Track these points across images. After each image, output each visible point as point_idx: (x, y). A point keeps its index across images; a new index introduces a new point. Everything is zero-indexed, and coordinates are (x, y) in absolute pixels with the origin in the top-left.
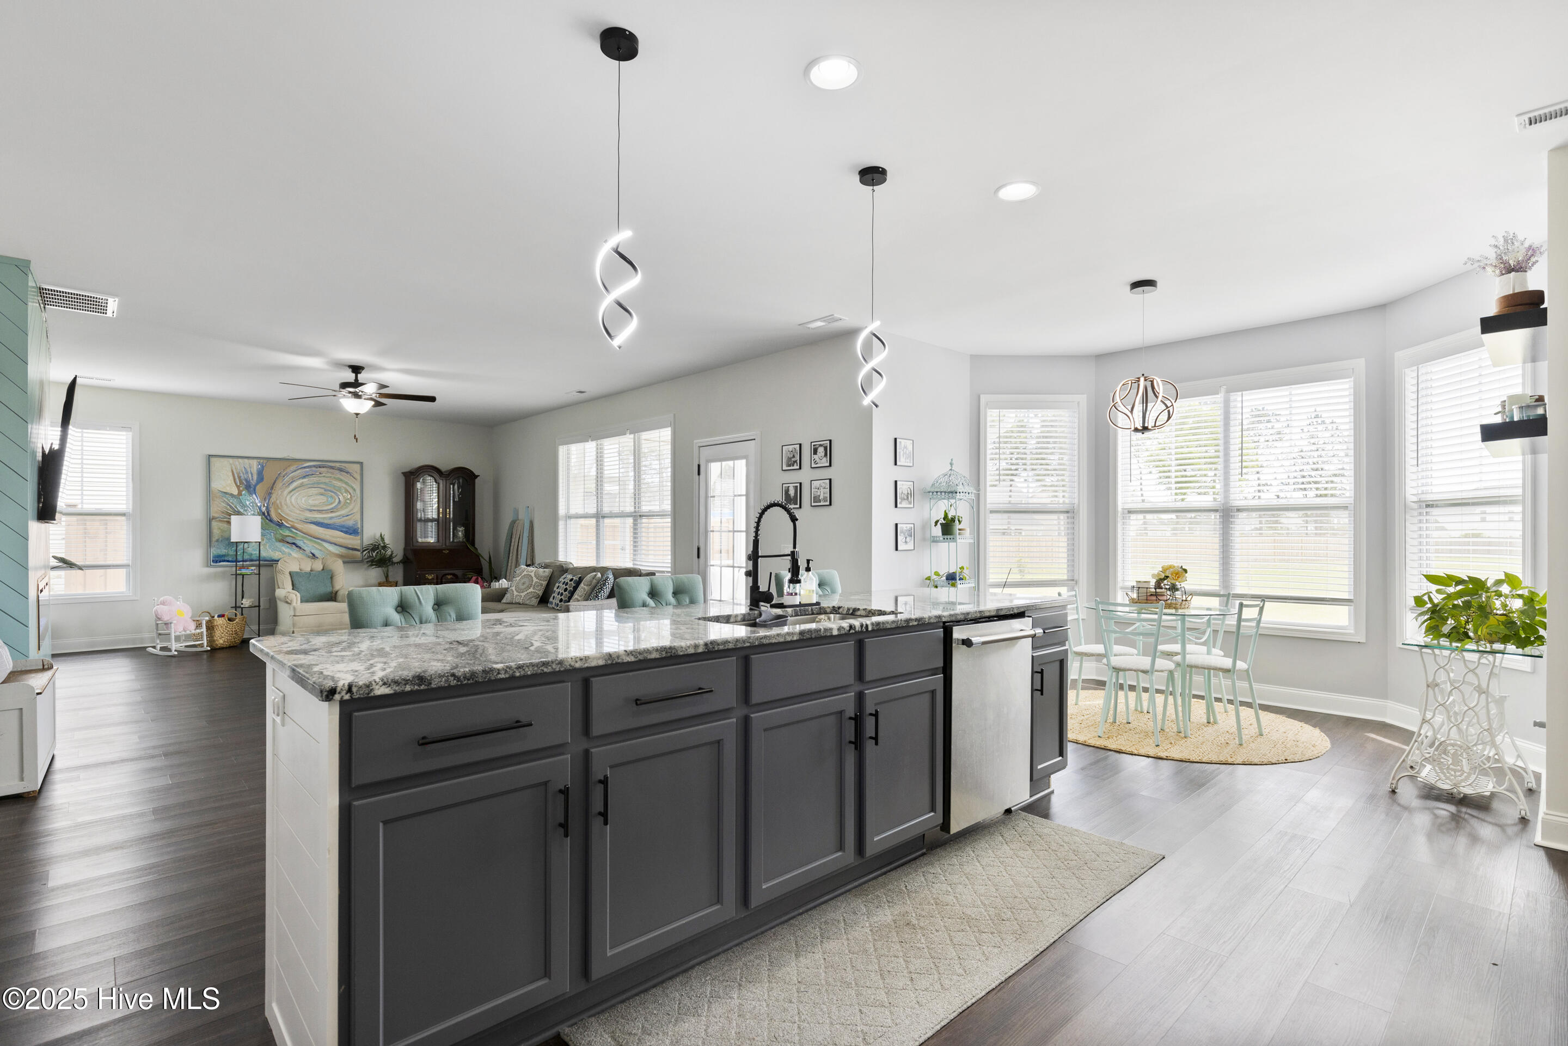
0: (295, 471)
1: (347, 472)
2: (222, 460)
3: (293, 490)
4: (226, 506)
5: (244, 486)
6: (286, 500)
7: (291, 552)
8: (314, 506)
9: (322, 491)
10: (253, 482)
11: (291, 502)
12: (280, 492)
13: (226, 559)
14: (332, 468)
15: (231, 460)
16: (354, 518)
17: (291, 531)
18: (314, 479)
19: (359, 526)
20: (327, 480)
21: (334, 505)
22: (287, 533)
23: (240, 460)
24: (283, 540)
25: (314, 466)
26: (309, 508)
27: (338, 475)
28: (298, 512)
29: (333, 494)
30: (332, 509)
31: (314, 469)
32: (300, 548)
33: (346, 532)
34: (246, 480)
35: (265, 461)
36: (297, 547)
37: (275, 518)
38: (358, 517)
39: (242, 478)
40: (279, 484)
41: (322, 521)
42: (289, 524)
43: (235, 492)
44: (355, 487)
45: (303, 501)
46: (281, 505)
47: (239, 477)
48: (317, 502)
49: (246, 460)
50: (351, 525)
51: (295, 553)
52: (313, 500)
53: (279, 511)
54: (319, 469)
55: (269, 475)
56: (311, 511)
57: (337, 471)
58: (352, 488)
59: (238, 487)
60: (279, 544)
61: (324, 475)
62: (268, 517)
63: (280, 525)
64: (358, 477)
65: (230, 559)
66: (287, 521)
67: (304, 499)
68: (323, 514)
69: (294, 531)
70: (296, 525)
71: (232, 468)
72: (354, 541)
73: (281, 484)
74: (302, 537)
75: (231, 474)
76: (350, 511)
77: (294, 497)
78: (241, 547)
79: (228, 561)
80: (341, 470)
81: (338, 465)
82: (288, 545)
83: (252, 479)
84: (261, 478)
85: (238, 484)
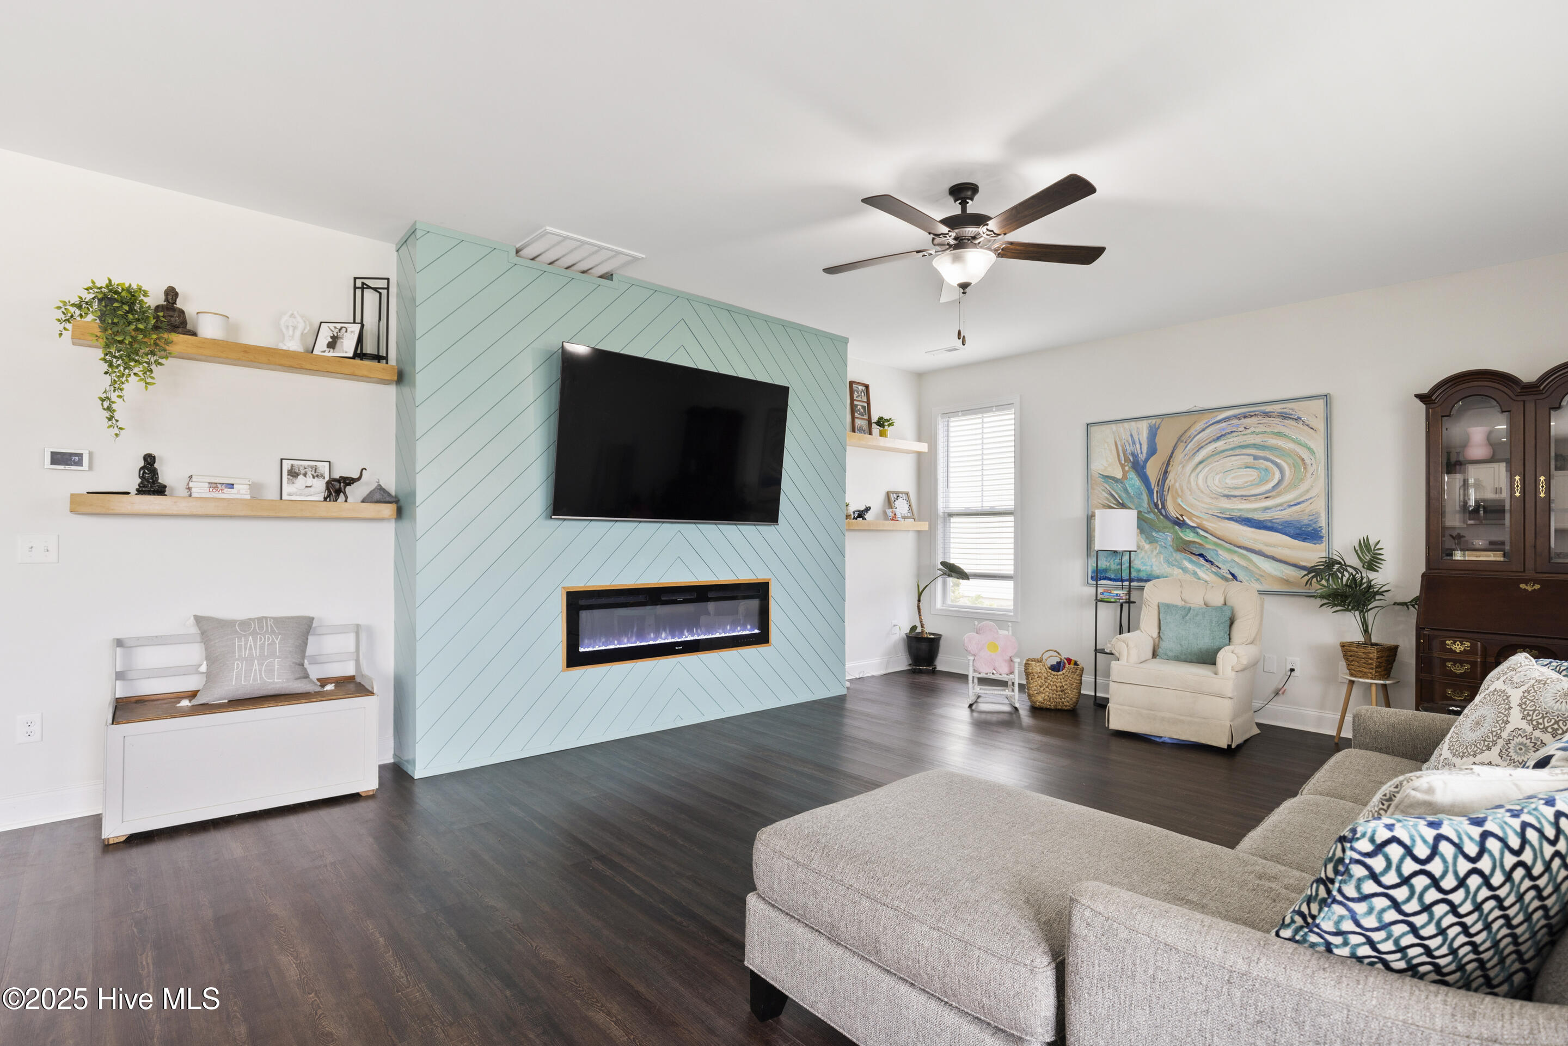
0: (1203, 430)
1: (1297, 419)
2: (1103, 428)
3: (1200, 463)
4: (1108, 496)
5: (1130, 465)
6: (1189, 482)
7: (1198, 570)
8: (1235, 488)
9: (1250, 460)
10: (1142, 457)
11: (1197, 485)
12: (1180, 468)
13: (1108, 575)
14: (1267, 415)
15: (1114, 427)
16: (1312, 507)
17: (1197, 533)
18: (1234, 440)
19: (1323, 523)
20: (1258, 440)
21: (1270, 485)
22: (1189, 536)
23: (1126, 425)
24: (1184, 548)
25: (1236, 417)
26: (1226, 492)
27: (1277, 425)
28: (1208, 500)
29: (1269, 464)
30: (1267, 492)
31: (1235, 422)
32: (1212, 563)
33: (1296, 536)
34: (1133, 454)
35: (1158, 421)
36: (1207, 561)
37: (1173, 513)
38: (1320, 506)
39: (1129, 451)
40: (1179, 456)
41: (1250, 516)
42: (1193, 521)
43: (1119, 475)
44: (1312, 445)
45: (1216, 482)
46: (1182, 491)
47: (1124, 452)
48: (1240, 482)
49: (1133, 424)
50: (1306, 522)
51: (1205, 573)
52: (1233, 478)
53: (1179, 501)
54: (1243, 420)
55: (1164, 443)
56: (1228, 497)
57: (1277, 420)
58: (1309, 449)
59: (1123, 466)
60: (1179, 556)
61: (1252, 430)
62: (1163, 511)
63: (1180, 523)
64: (1321, 426)
65: (1113, 576)
66: (1191, 516)
67: (1217, 478)
68: (1251, 502)
69: (1202, 533)
70: (1204, 522)
71: (1115, 439)
72: (1312, 554)
73: (1182, 455)
74: (1216, 544)
75: (1114, 448)
76: (1301, 496)
77: (1201, 476)
78: (1126, 558)
79: (1110, 579)
80: (1284, 416)
81: (1277, 408)
82: (1194, 558)
83: (1142, 453)
84: (1152, 451)
85: (1123, 462)
